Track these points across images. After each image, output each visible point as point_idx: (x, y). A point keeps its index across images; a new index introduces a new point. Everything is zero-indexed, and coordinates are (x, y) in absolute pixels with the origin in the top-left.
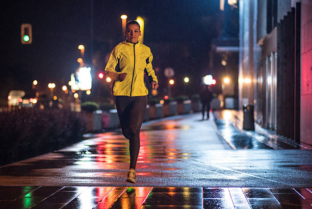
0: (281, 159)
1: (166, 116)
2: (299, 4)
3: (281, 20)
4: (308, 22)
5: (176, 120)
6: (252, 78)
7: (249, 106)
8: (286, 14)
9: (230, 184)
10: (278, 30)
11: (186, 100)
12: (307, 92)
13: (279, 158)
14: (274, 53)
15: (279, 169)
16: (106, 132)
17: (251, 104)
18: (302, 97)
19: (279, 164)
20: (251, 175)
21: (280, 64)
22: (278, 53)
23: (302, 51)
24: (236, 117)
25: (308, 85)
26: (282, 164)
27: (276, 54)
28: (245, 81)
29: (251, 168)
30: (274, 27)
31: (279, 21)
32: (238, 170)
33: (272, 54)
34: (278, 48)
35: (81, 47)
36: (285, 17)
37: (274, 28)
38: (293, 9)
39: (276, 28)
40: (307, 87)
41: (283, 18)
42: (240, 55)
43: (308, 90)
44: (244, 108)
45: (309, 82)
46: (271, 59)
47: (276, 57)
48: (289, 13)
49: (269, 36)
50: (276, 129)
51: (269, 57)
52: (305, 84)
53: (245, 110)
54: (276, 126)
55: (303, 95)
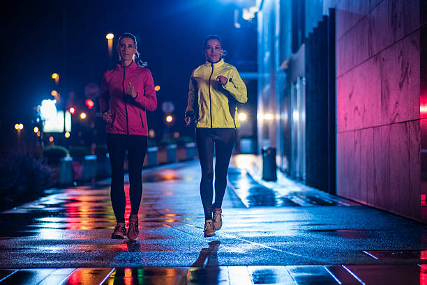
0: (309, 221)
1: (162, 164)
2: (332, 11)
3: (310, 34)
4: (346, 34)
5: (175, 169)
6: (274, 113)
7: (270, 148)
8: (316, 25)
9: (232, 260)
10: (306, 47)
11: (189, 142)
12: (345, 130)
13: (307, 219)
14: (301, 78)
15: (306, 235)
16: (78, 185)
17: (273, 146)
18: (338, 136)
19: (305, 228)
20: (263, 245)
21: (309, 93)
22: (306, 77)
23: (338, 73)
24: (254, 164)
25: (346, 119)
26: (311, 228)
27: (304, 79)
28: (265, 117)
29: (266, 235)
30: (302, 43)
31: (307, 36)
32: (246, 239)
33: (298, 79)
34: (307, 70)
35: (55, 76)
36: (315, 29)
37: (301, 45)
38: (325, 17)
39: (304, 46)
40: (344, 121)
41: (312, 31)
42: (260, 84)
43: (346, 125)
44: (263, 152)
45: (347, 114)
46: (298, 86)
47: (304, 83)
48: (320, 23)
49: (295, 56)
50: (304, 178)
51: (295, 83)
52: (342, 117)
53: (265, 155)
54: (304, 174)
55: (340, 132)
